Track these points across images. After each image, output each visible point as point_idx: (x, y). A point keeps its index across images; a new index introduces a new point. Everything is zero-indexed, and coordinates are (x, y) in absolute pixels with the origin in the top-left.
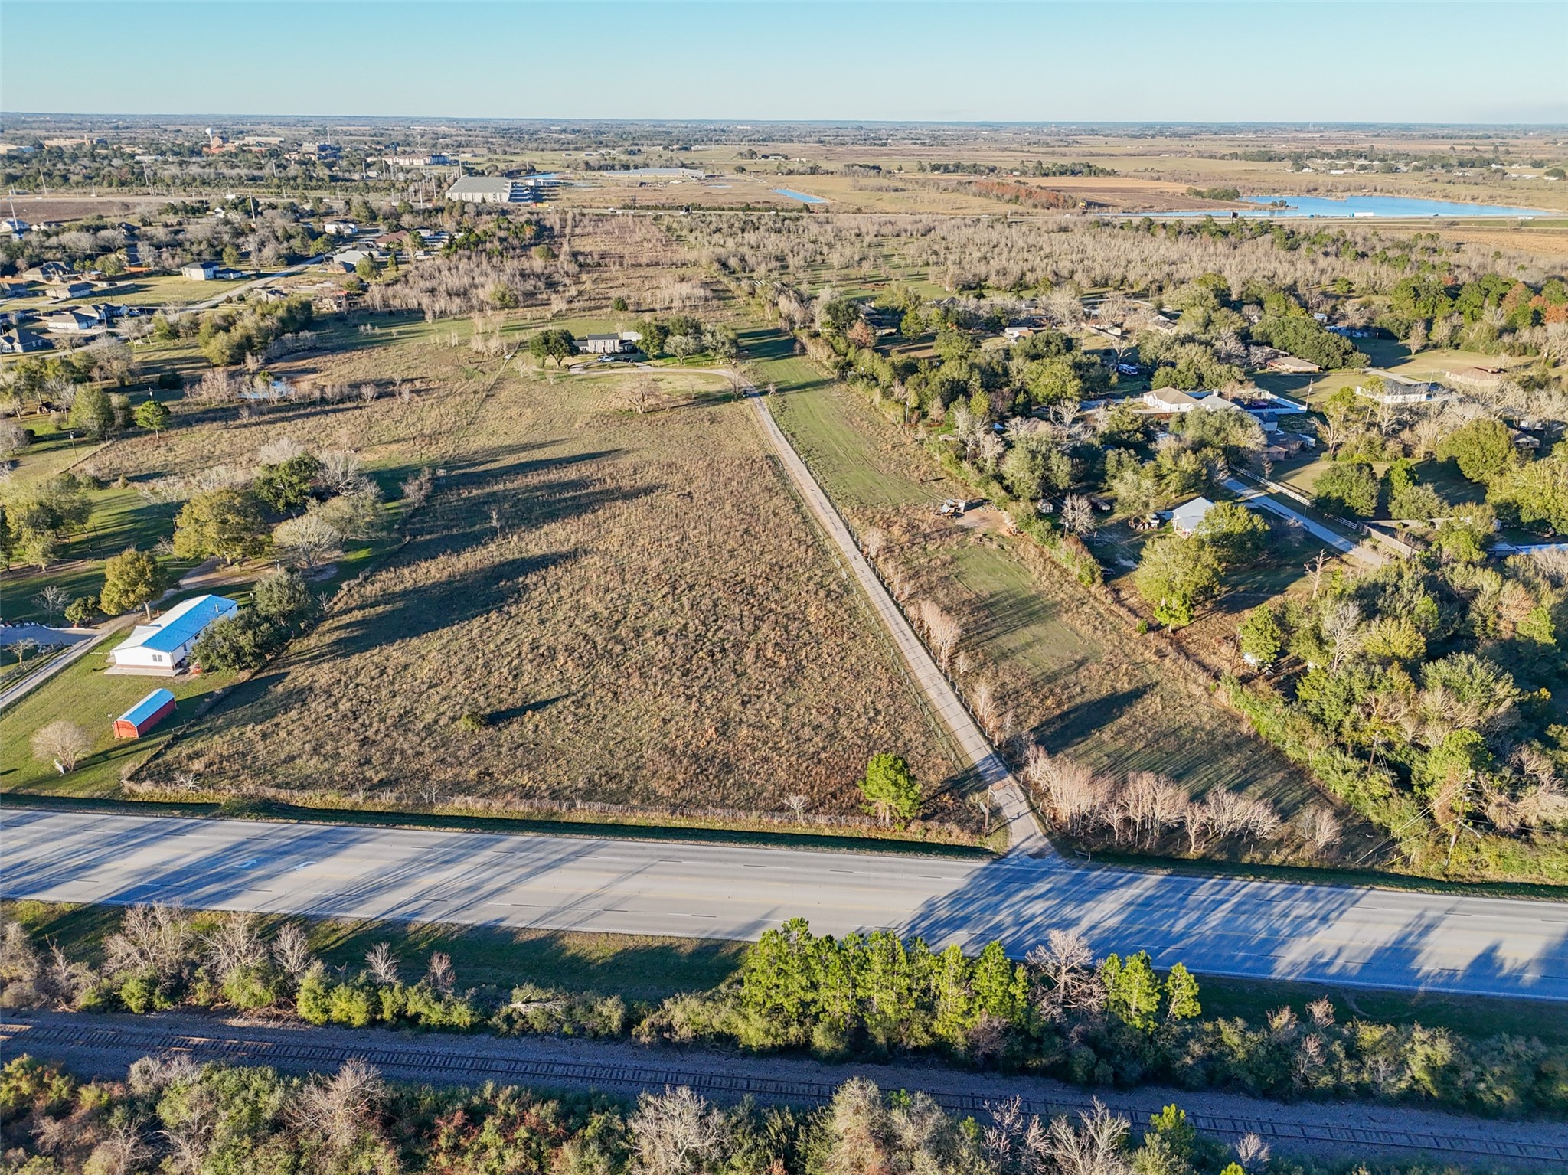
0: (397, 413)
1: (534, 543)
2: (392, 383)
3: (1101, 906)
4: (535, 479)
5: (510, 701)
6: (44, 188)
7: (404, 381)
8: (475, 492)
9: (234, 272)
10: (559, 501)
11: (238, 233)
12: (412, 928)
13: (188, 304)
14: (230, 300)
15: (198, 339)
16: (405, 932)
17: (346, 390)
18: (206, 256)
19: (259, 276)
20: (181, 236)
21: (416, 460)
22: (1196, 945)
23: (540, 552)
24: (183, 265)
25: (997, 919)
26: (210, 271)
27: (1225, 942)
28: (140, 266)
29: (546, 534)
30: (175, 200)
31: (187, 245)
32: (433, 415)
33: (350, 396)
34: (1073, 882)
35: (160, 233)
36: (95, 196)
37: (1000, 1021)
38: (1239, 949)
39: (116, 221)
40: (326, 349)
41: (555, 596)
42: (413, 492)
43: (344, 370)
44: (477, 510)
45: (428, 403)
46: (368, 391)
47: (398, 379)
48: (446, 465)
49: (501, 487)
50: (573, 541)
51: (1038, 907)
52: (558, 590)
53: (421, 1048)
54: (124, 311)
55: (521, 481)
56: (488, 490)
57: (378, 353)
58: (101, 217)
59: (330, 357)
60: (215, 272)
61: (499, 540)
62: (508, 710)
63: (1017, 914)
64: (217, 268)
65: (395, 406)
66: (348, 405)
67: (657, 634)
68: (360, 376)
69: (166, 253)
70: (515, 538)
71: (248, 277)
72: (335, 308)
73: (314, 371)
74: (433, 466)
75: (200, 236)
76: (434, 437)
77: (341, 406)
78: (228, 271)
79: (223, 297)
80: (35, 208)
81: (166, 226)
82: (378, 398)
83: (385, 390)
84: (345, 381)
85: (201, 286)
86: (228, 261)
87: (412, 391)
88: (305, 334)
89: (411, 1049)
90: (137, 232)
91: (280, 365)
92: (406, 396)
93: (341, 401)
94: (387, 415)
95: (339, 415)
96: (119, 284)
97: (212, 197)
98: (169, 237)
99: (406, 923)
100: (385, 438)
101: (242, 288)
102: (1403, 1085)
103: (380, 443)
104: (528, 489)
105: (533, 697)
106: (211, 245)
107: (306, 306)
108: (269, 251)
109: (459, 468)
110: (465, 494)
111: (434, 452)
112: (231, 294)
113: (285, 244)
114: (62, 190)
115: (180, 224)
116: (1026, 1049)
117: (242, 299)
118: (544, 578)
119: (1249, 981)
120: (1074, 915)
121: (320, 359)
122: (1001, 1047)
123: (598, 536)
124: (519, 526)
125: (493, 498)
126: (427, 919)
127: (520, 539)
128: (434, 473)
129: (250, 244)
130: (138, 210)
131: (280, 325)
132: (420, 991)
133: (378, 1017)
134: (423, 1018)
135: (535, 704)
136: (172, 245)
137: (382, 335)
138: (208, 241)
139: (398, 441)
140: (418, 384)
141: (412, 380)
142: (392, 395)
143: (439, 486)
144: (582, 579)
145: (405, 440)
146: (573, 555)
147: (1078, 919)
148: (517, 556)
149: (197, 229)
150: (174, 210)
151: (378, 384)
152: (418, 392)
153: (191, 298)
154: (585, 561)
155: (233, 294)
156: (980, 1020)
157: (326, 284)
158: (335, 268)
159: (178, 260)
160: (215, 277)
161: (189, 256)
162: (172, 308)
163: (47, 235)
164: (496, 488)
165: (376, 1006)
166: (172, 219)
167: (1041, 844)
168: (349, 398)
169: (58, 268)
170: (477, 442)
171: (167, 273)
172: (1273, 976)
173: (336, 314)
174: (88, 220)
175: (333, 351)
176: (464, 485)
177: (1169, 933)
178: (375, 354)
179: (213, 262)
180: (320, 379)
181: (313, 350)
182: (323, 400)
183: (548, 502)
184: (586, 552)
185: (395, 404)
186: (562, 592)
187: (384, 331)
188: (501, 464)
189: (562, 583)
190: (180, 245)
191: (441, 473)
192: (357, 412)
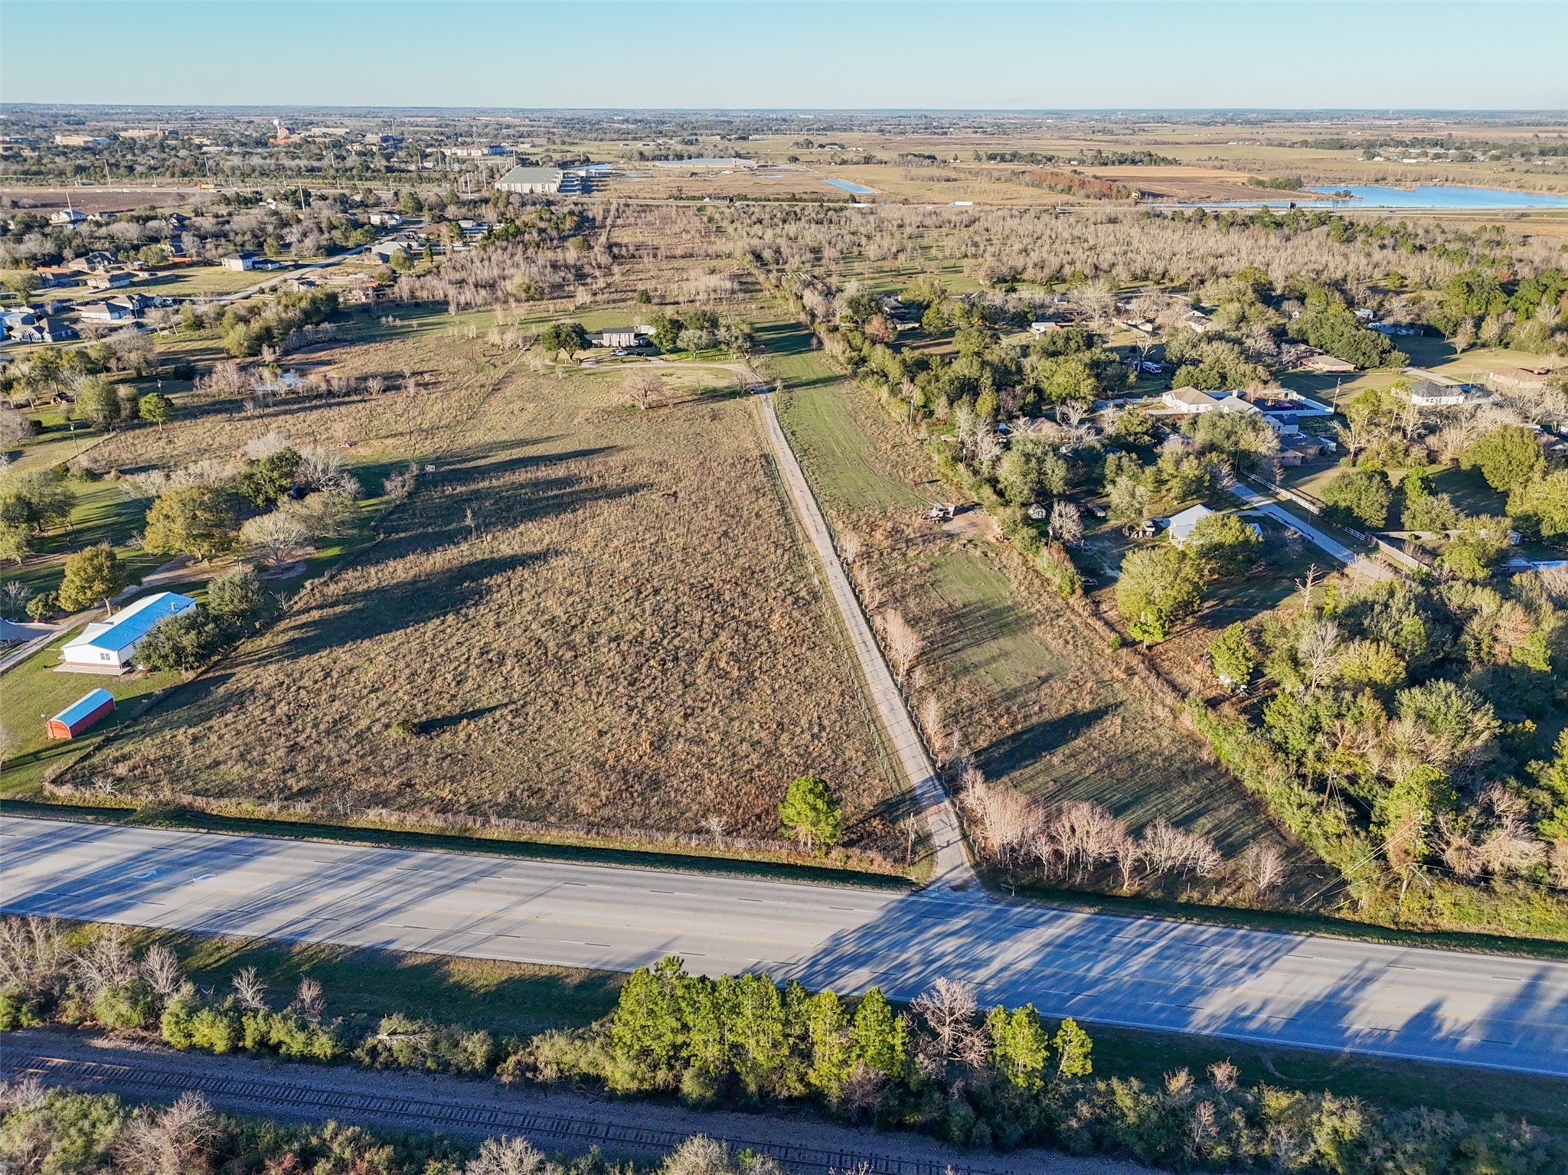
0: (400, 408)
1: (506, 543)
2: (401, 376)
3: (1018, 946)
4: (522, 476)
5: (448, 708)
6: (109, 179)
7: (414, 374)
8: (459, 489)
9: (273, 262)
10: (541, 500)
11: (285, 224)
12: (297, 949)
13: (220, 294)
14: (262, 291)
15: (220, 331)
16: (289, 952)
17: (353, 383)
18: (249, 247)
19: (297, 267)
20: (227, 227)
21: (408, 455)
22: (1113, 992)
23: (510, 552)
24: (225, 255)
25: (904, 956)
26: (249, 262)
27: (1142, 990)
28: (184, 256)
29: (521, 534)
30: (230, 191)
31: (232, 235)
32: (435, 408)
33: (357, 389)
34: (991, 919)
35: (207, 223)
36: (154, 187)
37: (877, 1073)
38: (1157, 998)
39: (167, 212)
40: (346, 341)
41: (516, 599)
42: (396, 489)
43: (358, 362)
44: (456, 508)
45: (433, 396)
46: (374, 384)
47: (407, 372)
48: (438, 461)
49: (486, 484)
50: (546, 542)
51: (950, 944)
52: (520, 593)
53: (279, 1080)
54: (157, 301)
55: (509, 478)
56: (473, 487)
57: (396, 345)
58: (153, 208)
59: (347, 350)
60: (254, 263)
61: (473, 539)
62: (444, 718)
63: (926, 952)
64: (256, 259)
65: (399, 400)
66: (355, 398)
67: (611, 640)
68: (372, 368)
69: (210, 244)
70: (489, 538)
71: (286, 268)
72: (364, 299)
73: (329, 363)
74: (422, 463)
75: (245, 227)
76: (430, 432)
77: (347, 399)
78: (267, 262)
79: (256, 288)
80: (95, 198)
81: (217, 216)
82: (385, 391)
83: (392, 382)
84: (357, 374)
85: (240, 277)
86: (269, 251)
87: (418, 385)
88: (325, 326)
89: (269, 1079)
90: (187, 222)
91: (298, 357)
92: (412, 390)
93: (347, 394)
94: (391, 410)
95: (343, 409)
96: (160, 274)
97: (267, 187)
98: (215, 229)
99: (292, 943)
100: (383, 433)
101: (275, 279)
102: (1305, 1159)
103: (377, 437)
104: (513, 486)
105: (473, 705)
106: (255, 236)
107: (332, 298)
108: (309, 242)
109: (449, 464)
110: (449, 490)
111: (427, 447)
112: (263, 285)
113: (326, 236)
114: (126, 180)
115: (230, 214)
116: (902, 1103)
117: (274, 289)
118: (509, 580)
119: (1161, 1035)
120: (986, 955)
121: (337, 351)
122: (876, 1101)
123: (573, 537)
124: (495, 524)
125: (477, 495)
126: (314, 940)
127: (494, 538)
128: (423, 469)
129: (292, 235)
130: (191, 200)
131: (302, 316)
132: (285, 1018)
133: (241, 1044)
134: (284, 1048)
135: (474, 711)
136: (216, 236)
137: (402, 327)
138: (252, 231)
139: (395, 435)
140: (427, 377)
141: (421, 373)
142: (398, 388)
143: (423, 482)
144: (547, 581)
145: (402, 434)
146: (542, 556)
147: (990, 960)
148: (487, 556)
149: (245, 220)
150: (227, 201)
151: (387, 377)
152: (426, 385)
153: (226, 289)
154: (553, 562)
155: (266, 285)
156: (856, 1071)
157: (360, 276)
158: (371, 259)
159: (221, 251)
160: (254, 267)
161: (232, 247)
162: (202, 298)
163: (98, 224)
164: (481, 485)
165: (239, 1033)
166: (223, 210)
167: (966, 876)
168: (356, 391)
169: (104, 258)
170: (475, 437)
171: (209, 263)
172: (1187, 1030)
173: (363, 304)
174: (141, 210)
175: (352, 342)
176: (450, 482)
177: (1084, 977)
178: (392, 346)
179: (254, 255)
180: (332, 372)
181: (333, 342)
182: (330, 393)
183: (529, 500)
184: (557, 553)
185: (400, 400)
186: (525, 594)
187: (406, 323)
188: (492, 460)
189: (527, 585)
190: (225, 235)
191: (430, 468)
192: (360, 406)
